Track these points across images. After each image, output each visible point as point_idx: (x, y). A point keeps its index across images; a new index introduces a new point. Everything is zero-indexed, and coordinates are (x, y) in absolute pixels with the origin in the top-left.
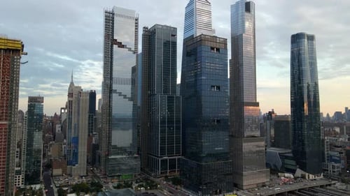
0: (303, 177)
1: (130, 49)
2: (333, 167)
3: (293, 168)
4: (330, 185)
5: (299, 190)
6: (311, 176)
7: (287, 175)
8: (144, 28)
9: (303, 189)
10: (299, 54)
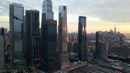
0: (80, 63)
1: (21, 20)
2: (90, 59)
3: (78, 60)
4: (88, 65)
5: (78, 68)
6: (83, 62)
7: (75, 63)
8: (26, 10)
9: (80, 68)
10: (81, 23)
